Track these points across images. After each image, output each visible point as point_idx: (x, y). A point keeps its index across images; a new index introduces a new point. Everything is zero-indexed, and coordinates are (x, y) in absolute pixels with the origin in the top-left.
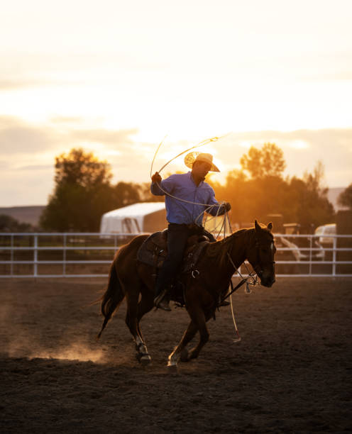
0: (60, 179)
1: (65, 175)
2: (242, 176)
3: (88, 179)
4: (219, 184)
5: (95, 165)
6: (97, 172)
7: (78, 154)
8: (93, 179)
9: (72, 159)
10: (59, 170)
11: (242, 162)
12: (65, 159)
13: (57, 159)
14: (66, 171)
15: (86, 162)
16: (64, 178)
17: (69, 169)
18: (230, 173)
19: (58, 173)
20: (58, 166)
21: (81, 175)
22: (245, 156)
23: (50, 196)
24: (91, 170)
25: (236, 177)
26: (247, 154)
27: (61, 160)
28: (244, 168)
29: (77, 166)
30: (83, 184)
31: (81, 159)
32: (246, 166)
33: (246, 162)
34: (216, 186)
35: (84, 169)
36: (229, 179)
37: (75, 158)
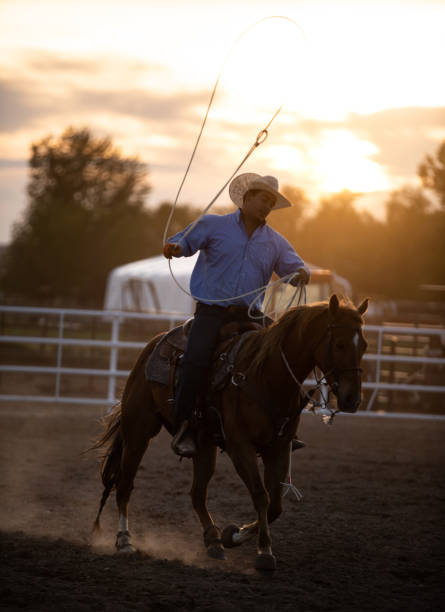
0: (40, 191)
1: (51, 182)
2: (419, 202)
3: (99, 193)
4: (370, 218)
5: (115, 165)
6: (119, 179)
7: (80, 140)
8: (109, 193)
9: (66, 149)
10: (36, 171)
11: (423, 172)
12: (51, 150)
13: (35, 149)
14: (52, 174)
15: (96, 157)
16: (48, 189)
17: (59, 169)
18: (395, 194)
19: (36, 177)
20: (35, 162)
21: (84, 185)
22: (430, 160)
23: (15, 226)
24: (105, 175)
25: (406, 203)
26: (434, 154)
27: (43, 151)
28: (426, 185)
29: (76, 164)
30: (88, 204)
31: (87, 151)
32: (430, 181)
33: (431, 173)
34: (364, 220)
35: (92, 171)
36: (393, 207)
37: (72, 146)
